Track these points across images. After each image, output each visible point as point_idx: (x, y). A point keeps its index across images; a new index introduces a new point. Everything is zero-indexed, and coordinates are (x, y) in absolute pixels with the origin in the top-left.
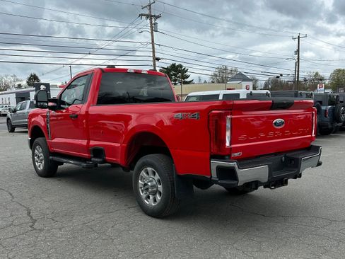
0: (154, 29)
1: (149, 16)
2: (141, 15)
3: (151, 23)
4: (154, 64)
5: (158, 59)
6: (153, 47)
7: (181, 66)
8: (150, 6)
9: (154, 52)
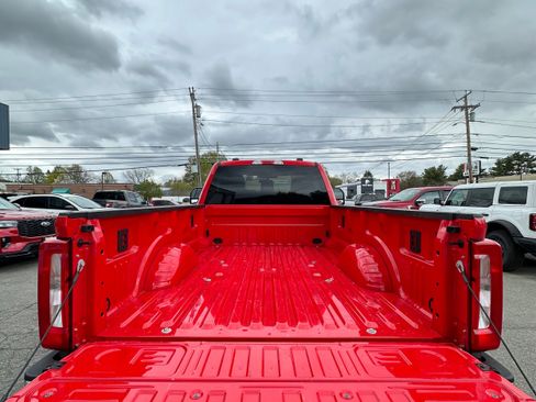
0: (469, 119)
1: (465, 108)
2: (455, 108)
3: (467, 114)
4: (469, 155)
5: (474, 149)
6: (468, 138)
7: (527, 155)
8: (465, 97)
9: (469, 142)
